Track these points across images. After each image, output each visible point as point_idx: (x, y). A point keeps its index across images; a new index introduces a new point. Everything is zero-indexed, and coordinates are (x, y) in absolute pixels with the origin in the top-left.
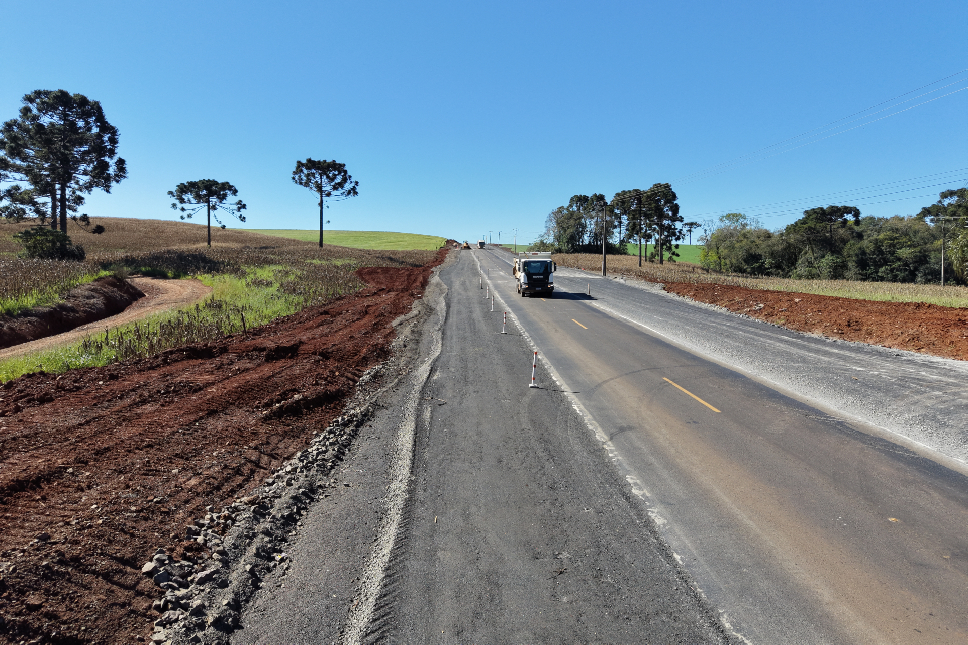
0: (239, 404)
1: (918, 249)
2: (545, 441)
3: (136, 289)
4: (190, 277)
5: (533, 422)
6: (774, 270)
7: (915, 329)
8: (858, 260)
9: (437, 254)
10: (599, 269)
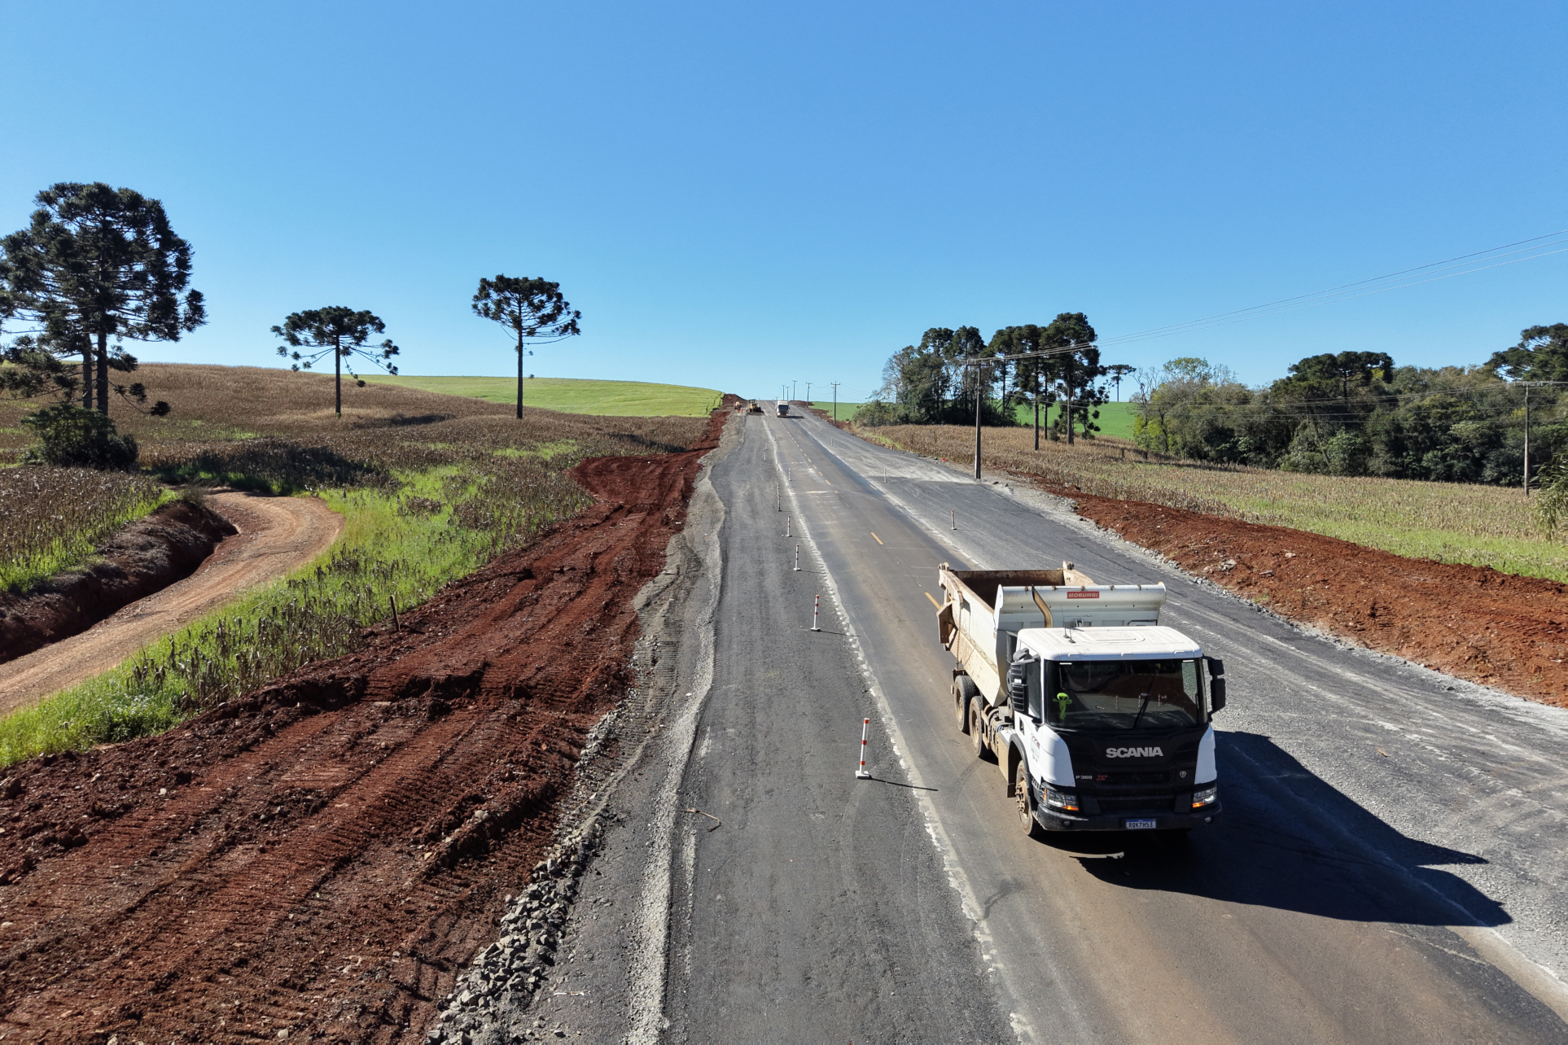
0: (386, 836)
1: (1487, 423)
2: (879, 922)
3: (220, 520)
4: (308, 493)
5: (861, 870)
6: (1252, 455)
7: (1480, 635)
8: (1390, 441)
9: (708, 424)
10: (968, 459)
